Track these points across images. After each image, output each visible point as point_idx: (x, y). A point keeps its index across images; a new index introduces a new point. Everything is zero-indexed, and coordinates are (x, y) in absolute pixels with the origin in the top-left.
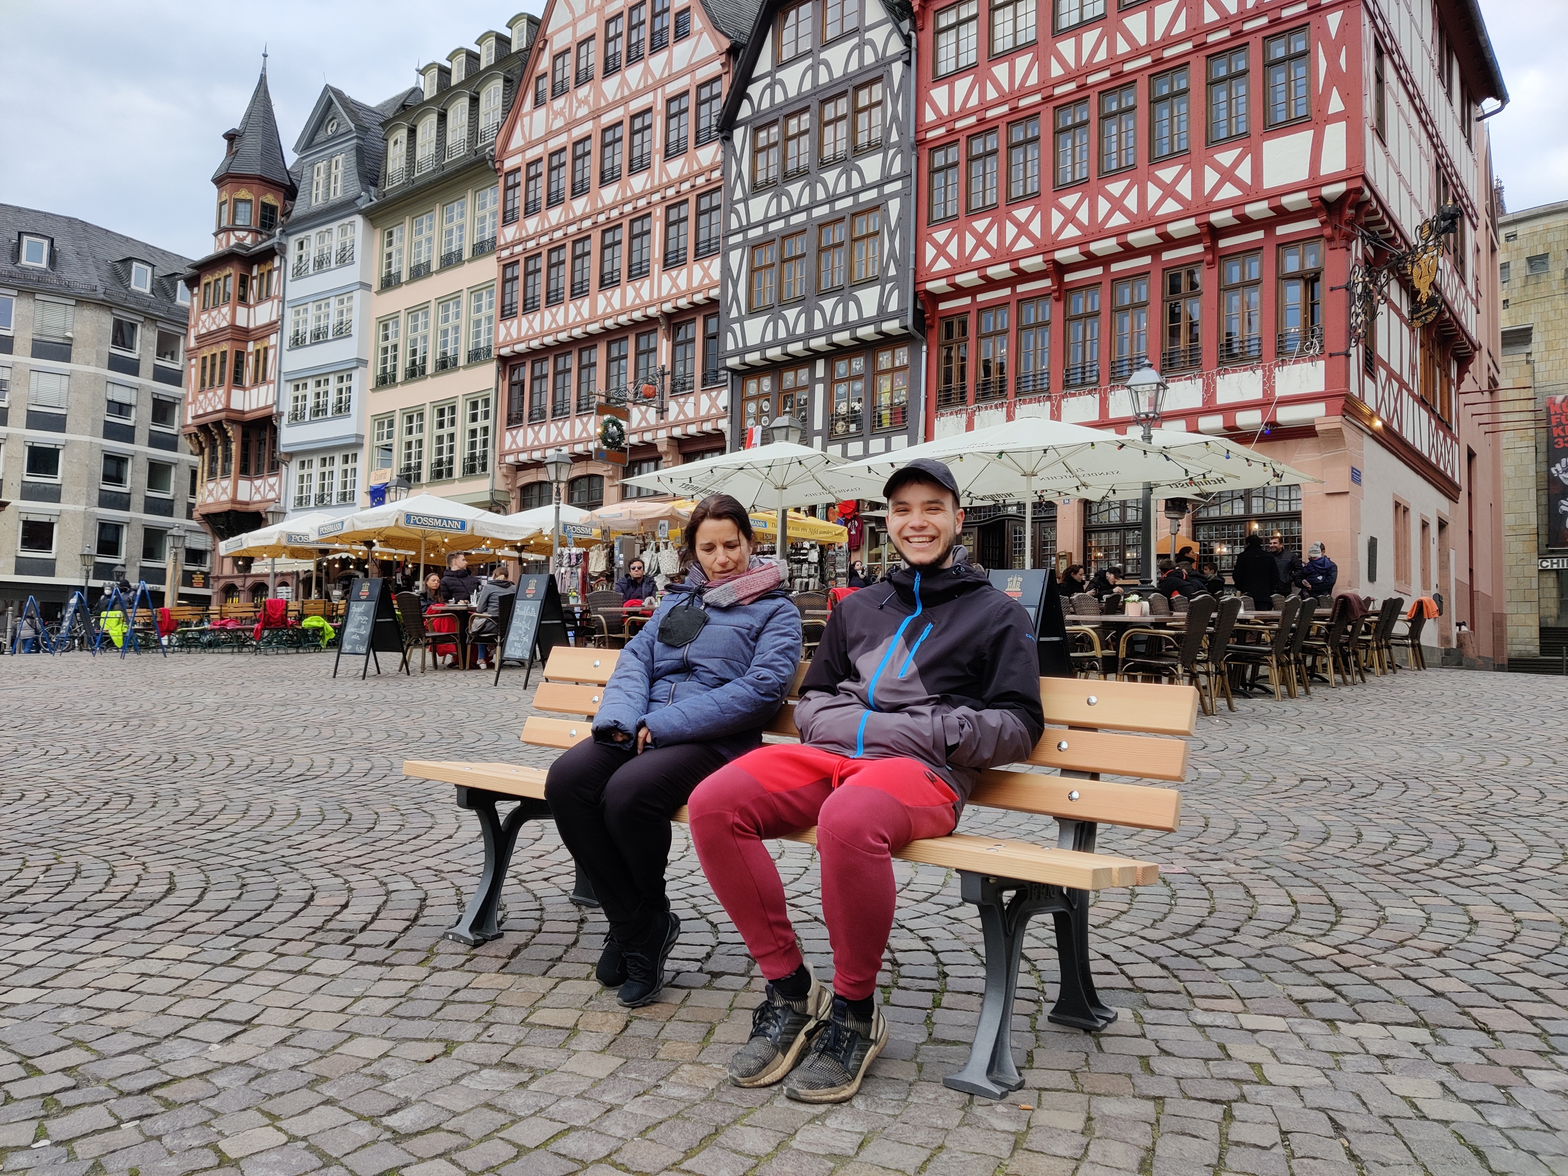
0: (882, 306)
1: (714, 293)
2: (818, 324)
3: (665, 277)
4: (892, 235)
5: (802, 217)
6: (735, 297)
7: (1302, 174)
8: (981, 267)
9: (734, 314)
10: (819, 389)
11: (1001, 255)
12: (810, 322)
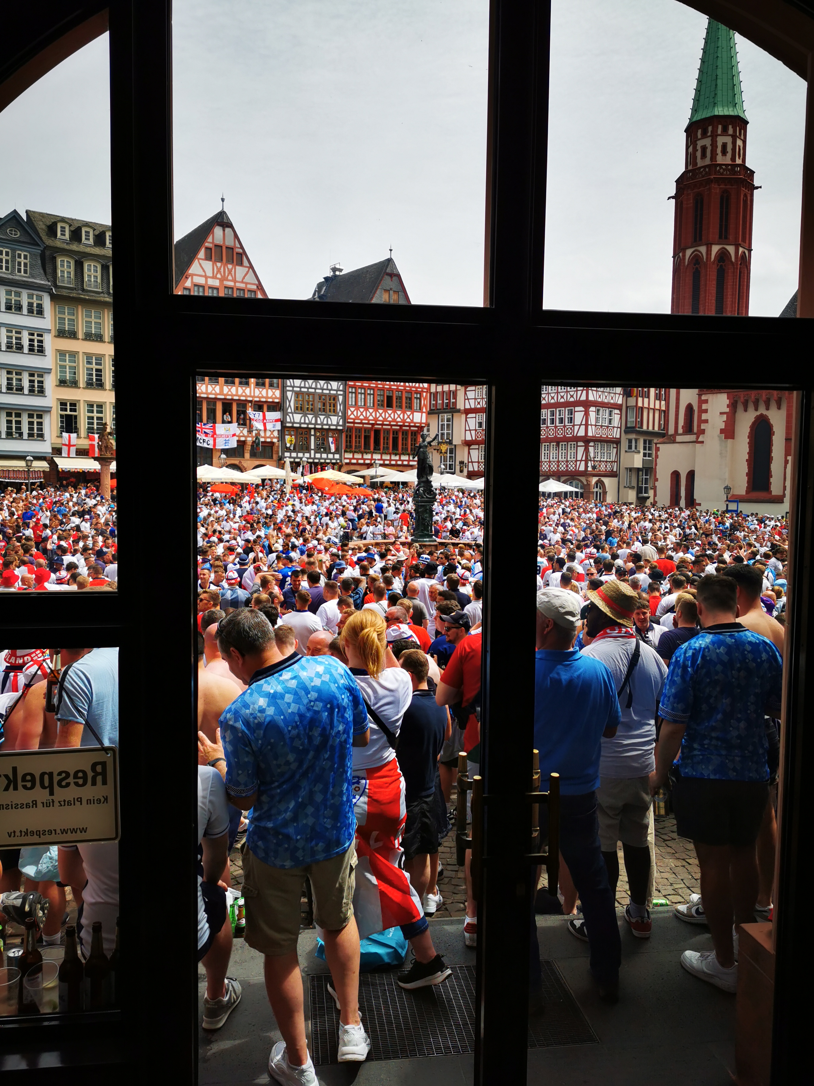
0: (338, 423)
1: (277, 400)
2: (319, 422)
3: (256, 390)
4: (340, 405)
5: (313, 390)
6: (290, 405)
7: (419, 421)
8: (362, 420)
9: (289, 410)
10: (313, 438)
11: (366, 418)
12: (316, 420)
